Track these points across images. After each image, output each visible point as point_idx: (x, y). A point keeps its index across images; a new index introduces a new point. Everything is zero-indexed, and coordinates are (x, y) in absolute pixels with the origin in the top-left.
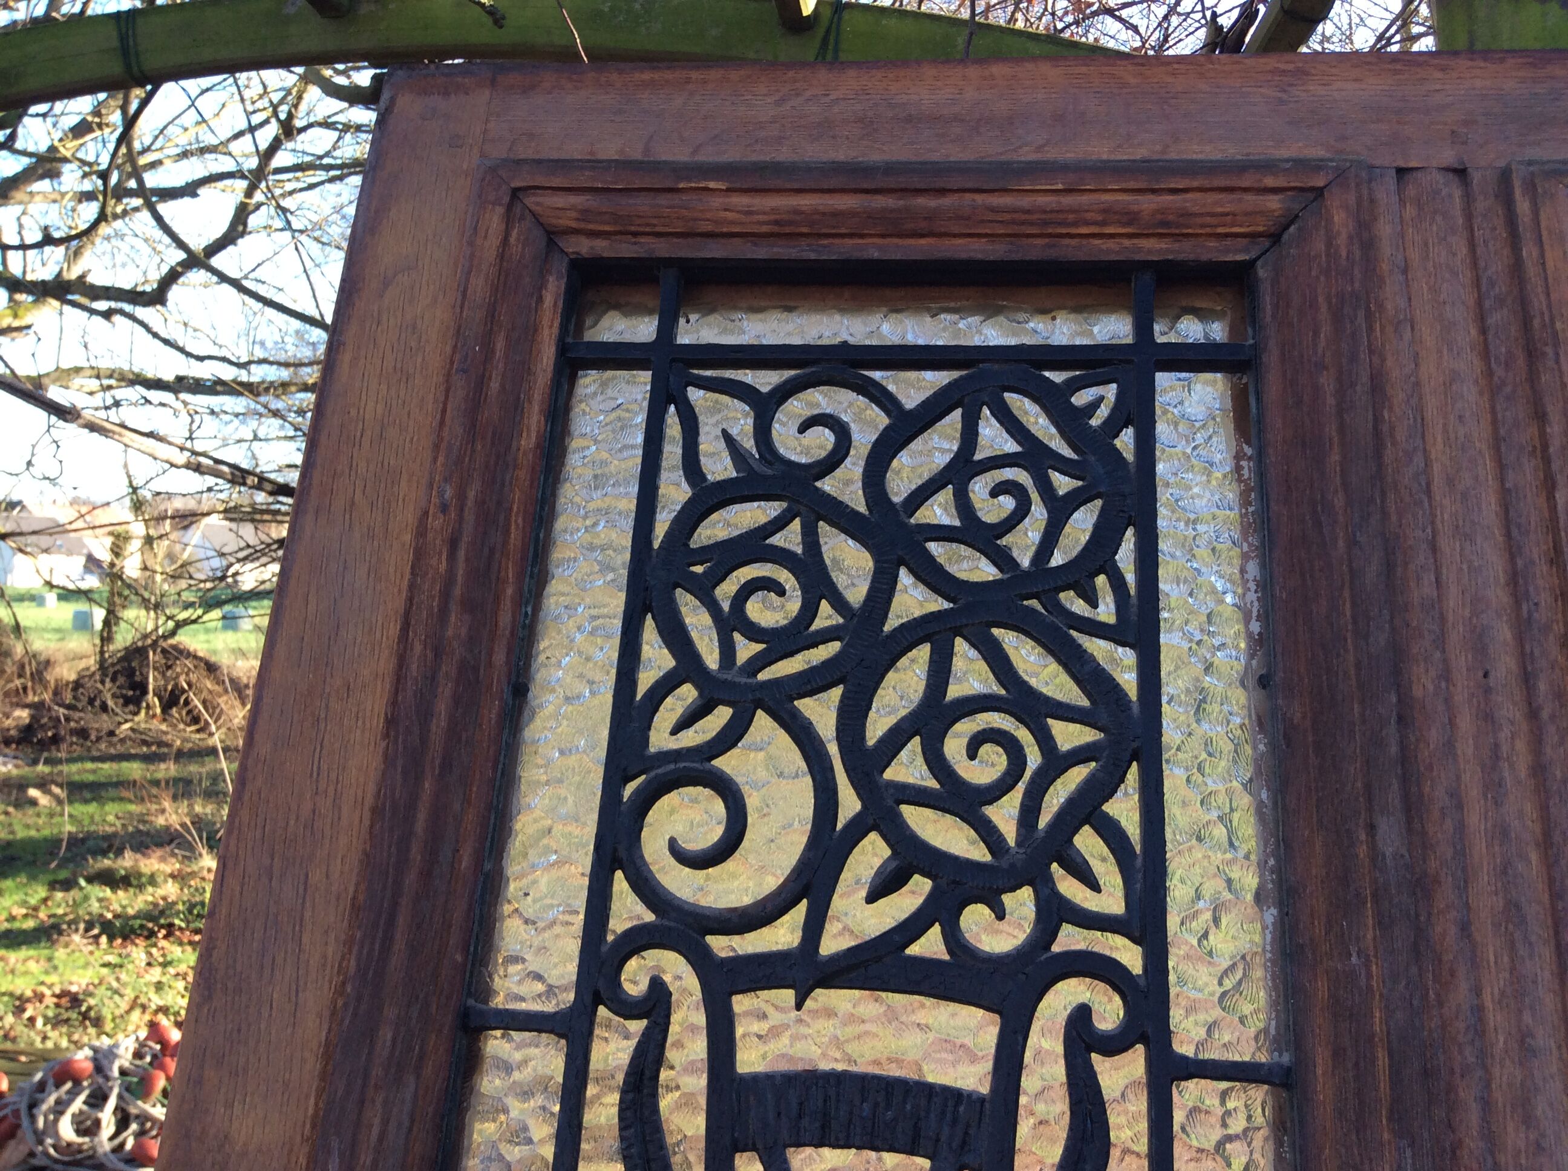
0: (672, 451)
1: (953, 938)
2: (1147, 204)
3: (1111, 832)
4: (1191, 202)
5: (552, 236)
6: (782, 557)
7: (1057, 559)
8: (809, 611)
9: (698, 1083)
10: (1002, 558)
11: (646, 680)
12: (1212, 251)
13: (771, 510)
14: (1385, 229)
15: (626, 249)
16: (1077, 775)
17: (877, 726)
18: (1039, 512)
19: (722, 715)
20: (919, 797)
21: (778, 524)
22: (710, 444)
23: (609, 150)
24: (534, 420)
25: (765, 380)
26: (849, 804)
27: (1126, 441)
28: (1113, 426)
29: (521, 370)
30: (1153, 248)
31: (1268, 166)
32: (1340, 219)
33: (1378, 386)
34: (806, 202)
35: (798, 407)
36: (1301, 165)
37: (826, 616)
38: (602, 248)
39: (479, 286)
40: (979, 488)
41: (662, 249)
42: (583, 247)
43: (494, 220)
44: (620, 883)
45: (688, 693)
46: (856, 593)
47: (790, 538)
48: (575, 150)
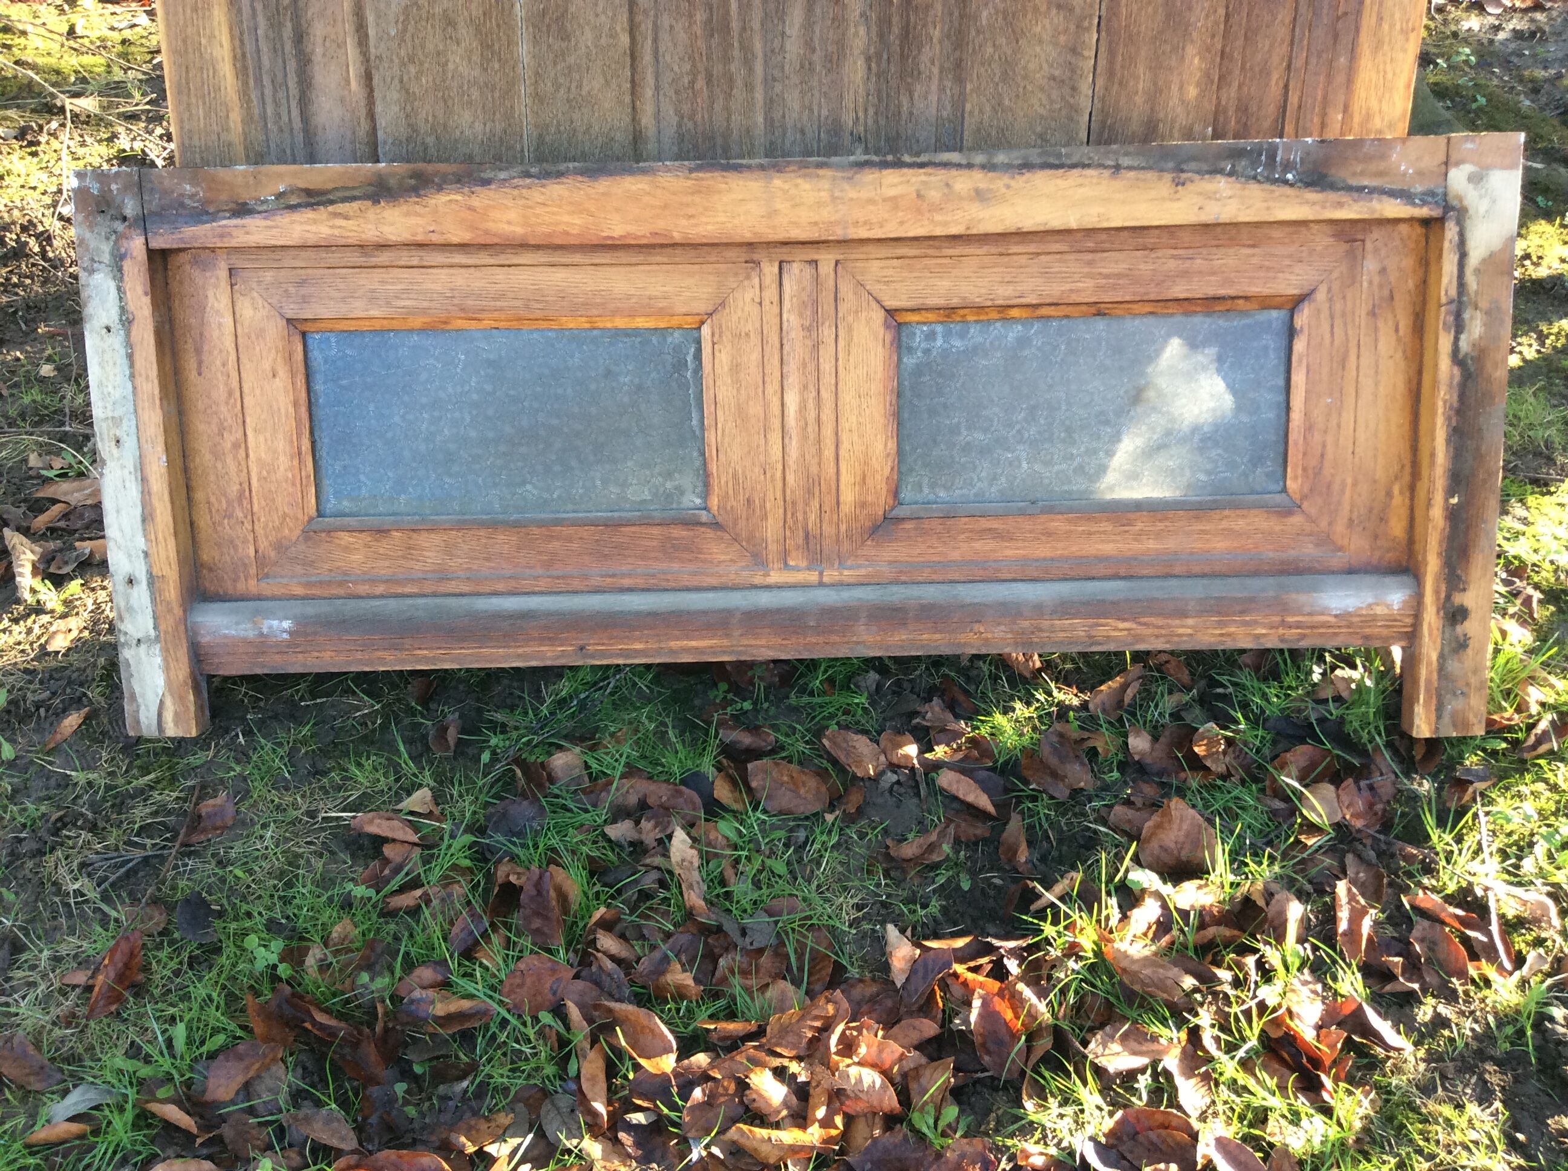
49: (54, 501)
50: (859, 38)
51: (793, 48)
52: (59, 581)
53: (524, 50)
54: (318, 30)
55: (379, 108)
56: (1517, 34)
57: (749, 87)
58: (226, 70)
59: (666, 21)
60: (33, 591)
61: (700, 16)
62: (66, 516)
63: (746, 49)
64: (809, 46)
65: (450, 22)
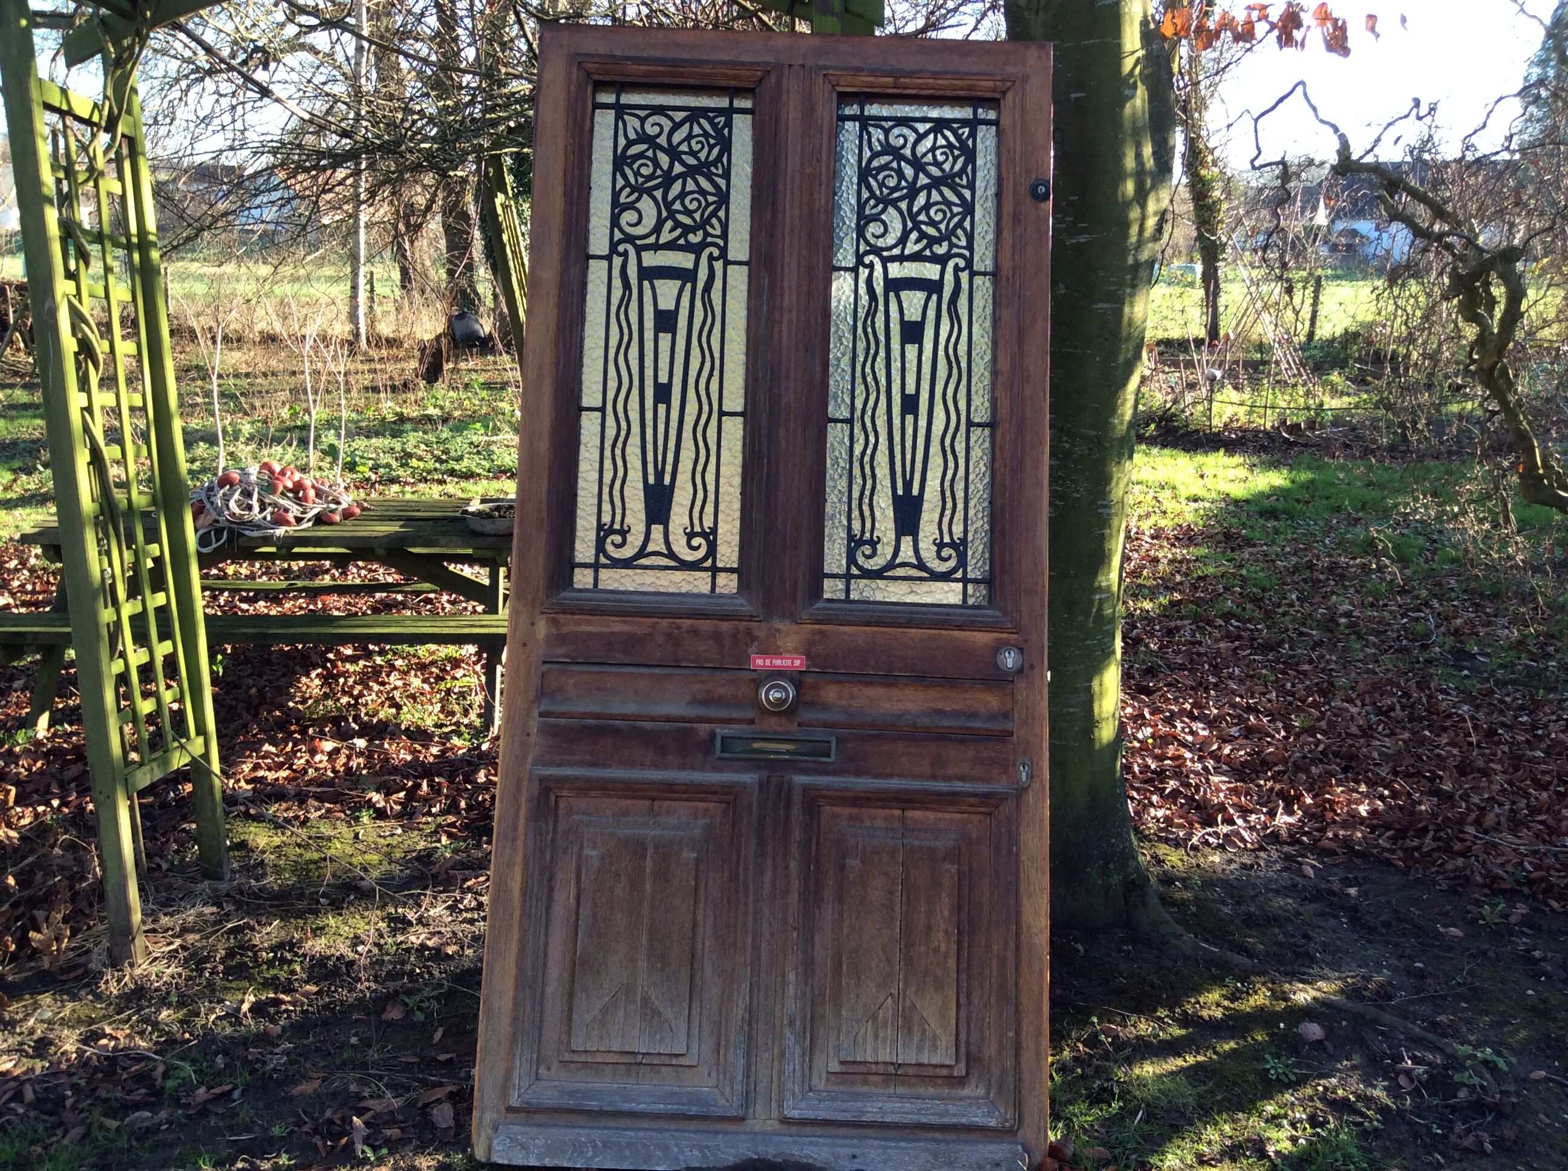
0: (621, 132)
1: (686, 240)
2: (731, 72)
3: (719, 219)
4: (743, 72)
5: (588, 74)
6: (648, 158)
7: (711, 158)
8: (655, 171)
9: (635, 268)
10: (698, 159)
11: (618, 187)
12: (746, 85)
13: (645, 146)
14: (785, 81)
15: (608, 78)
16: (712, 208)
17: (670, 197)
18: (706, 148)
19: (636, 194)
20: (679, 212)
21: (647, 150)
22: (630, 130)
23: (601, 51)
24: (588, 123)
25: (642, 113)
26: (665, 214)
27: (726, 131)
28: (723, 128)
29: (584, 110)
30: (733, 83)
31: (757, 64)
32: (773, 79)
33: (777, 121)
34: (651, 68)
35: (651, 120)
36: (768, 64)
37: (659, 172)
38: (601, 78)
39: (572, 88)
40: (693, 142)
41: (616, 78)
42: (596, 77)
43: (575, 70)
44: (616, 230)
45: (628, 190)
46: (665, 167)
47: (650, 153)
48: (592, 51)
49: (369, 1109)
50: (796, 885)
51: (767, 887)
52: (375, 1149)
53: (648, 887)
54: (560, 875)
55: (582, 910)
56: (1244, 866)
57: (746, 904)
58: (516, 893)
59: (711, 874)
60: (363, 1152)
61: (726, 874)
62: (374, 1117)
63: (746, 888)
64: (774, 886)
65: (618, 874)
